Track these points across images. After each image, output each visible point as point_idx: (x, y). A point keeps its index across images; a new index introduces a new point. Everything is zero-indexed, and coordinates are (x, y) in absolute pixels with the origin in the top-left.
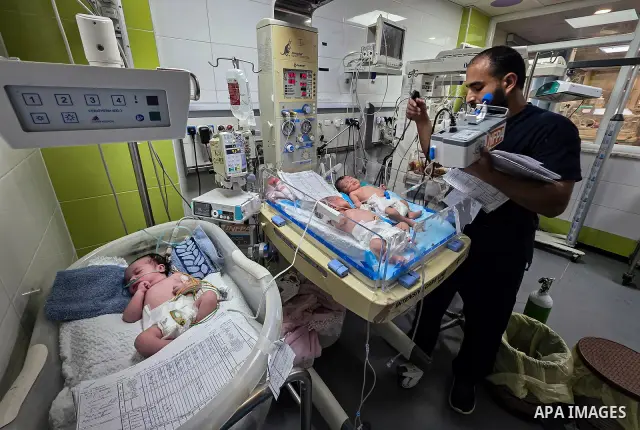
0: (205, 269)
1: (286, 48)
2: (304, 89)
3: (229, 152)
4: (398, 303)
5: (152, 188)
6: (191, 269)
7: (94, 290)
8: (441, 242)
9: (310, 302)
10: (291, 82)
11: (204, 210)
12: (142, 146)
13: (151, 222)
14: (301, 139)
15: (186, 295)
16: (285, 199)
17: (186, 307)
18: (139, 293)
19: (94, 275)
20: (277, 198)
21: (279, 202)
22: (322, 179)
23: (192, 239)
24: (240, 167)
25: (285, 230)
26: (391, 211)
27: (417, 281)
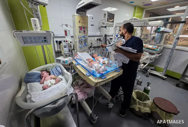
0: (58, 74)
1: (79, 21)
2: (84, 31)
3: (64, 47)
4: (100, 82)
5: (47, 56)
6: (55, 74)
7: (34, 77)
8: (114, 70)
9: (85, 85)
10: (81, 30)
11: (59, 61)
12: (45, 46)
13: (46, 63)
14: (84, 44)
15: (53, 79)
16: (78, 59)
17: (53, 81)
18: (43, 78)
19: (34, 74)
20: (77, 59)
21: (77, 60)
22: (89, 54)
23: (56, 68)
24: (67, 51)
25: (78, 66)
26: (104, 62)
27: (105, 78)
